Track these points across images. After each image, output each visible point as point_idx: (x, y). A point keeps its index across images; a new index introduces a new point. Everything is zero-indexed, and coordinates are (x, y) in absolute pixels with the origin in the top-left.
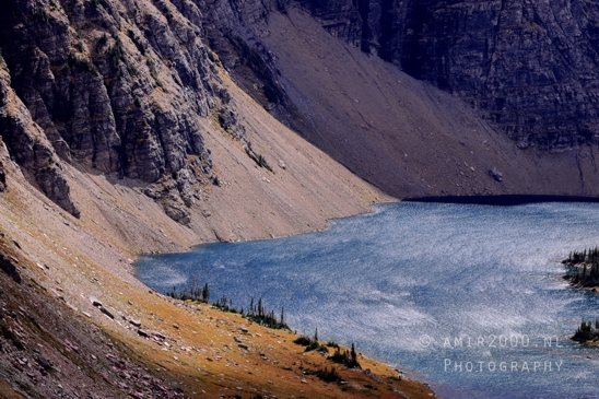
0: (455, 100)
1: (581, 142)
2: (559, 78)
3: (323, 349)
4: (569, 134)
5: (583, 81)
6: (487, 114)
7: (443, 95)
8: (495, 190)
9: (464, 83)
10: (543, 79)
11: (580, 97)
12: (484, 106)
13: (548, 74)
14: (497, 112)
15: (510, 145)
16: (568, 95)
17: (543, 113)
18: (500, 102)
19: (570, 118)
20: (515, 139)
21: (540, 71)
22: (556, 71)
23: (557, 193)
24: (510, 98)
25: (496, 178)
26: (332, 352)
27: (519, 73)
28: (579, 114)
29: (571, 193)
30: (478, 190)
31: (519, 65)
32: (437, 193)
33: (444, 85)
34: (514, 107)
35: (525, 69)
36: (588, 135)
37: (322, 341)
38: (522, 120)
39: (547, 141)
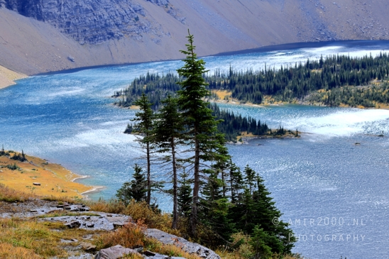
0: (46, 26)
1: (109, 38)
2: (95, 9)
3: (8, 154)
4: (103, 35)
5: (106, 9)
6: (63, 30)
7: (40, 23)
8: (72, 66)
9: (50, 16)
10: (87, 11)
11: (106, 17)
12: (61, 26)
13: (90, 7)
14: (68, 28)
15: (77, 43)
16: (100, 16)
17: (89, 26)
18: (68, 23)
19: (102, 28)
20: (78, 40)
21: (85, 6)
22: (93, 6)
23: (101, 64)
24: (72, 21)
25: (72, 60)
26: (12, 155)
27: (75, 9)
28: (106, 24)
29: (108, 63)
30: (64, 67)
31: (75, 5)
32: (45, 71)
33: (40, 18)
34: (75, 25)
35: (78, 6)
36: (112, 35)
37: (6, 150)
38: (80, 31)
39: (93, 39)
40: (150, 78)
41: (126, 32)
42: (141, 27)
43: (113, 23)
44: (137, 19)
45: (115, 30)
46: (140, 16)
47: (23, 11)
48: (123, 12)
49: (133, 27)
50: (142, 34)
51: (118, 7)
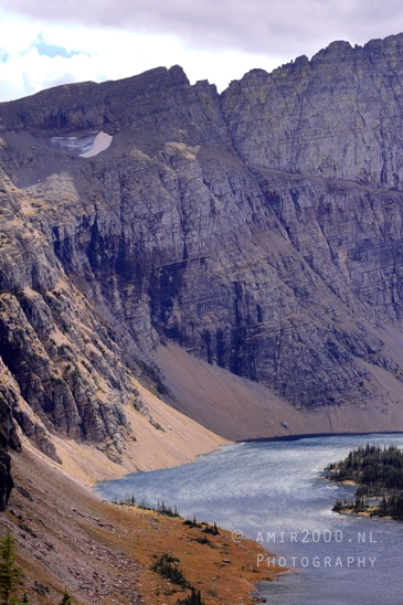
0: (260, 386)
1: (329, 404)
2: (314, 370)
3: (199, 526)
4: (322, 400)
5: (327, 371)
6: (278, 392)
7: (254, 383)
8: (286, 433)
9: (264, 376)
10: (306, 371)
11: (326, 380)
12: (276, 388)
13: (309, 369)
14: (283, 390)
15: (292, 407)
16: (320, 379)
17: (307, 390)
18: (284, 385)
19: (322, 392)
20: (294, 405)
21: (304, 367)
22: (312, 367)
23: (318, 432)
24: (289, 383)
25: (285, 427)
26: (204, 527)
27: (293, 369)
28: (326, 389)
29: (325, 432)
30: (276, 434)
31: (293, 365)
32: (255, 437)
33: (253, 378)
34: (292, 388)
35: (296, 367)
36: (332, 400)
37: (198, 522)
38: (297, 394)
39: (311, 405)
40: (371, 451)
41: (348, 398)
42: (365, 393)
43: (333, 387)
44: (361, 384)
45: (336, 395)
46: (365, 381)
47: (236, 370)
48: (346, 376)
49: (357, 392)
50: (366, 401)
51: (341, 370)
